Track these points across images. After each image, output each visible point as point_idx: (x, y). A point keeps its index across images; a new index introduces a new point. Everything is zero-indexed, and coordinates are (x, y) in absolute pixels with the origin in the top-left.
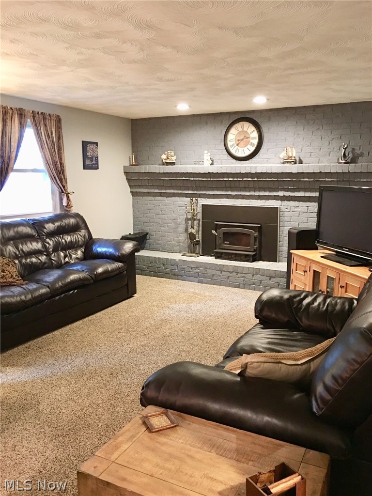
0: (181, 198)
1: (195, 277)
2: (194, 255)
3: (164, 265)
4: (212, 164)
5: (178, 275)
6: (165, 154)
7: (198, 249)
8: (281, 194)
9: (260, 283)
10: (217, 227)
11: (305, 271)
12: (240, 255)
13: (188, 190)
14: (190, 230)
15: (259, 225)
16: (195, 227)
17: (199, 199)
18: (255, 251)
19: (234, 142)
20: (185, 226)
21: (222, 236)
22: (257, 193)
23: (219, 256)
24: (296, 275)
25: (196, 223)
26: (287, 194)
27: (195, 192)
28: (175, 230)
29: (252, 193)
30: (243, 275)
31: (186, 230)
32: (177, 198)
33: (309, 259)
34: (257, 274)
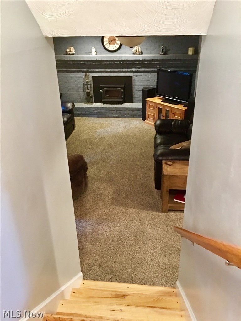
0: (79, 73)
1: (95, 115)
2: (90, 103)
3: (77, 110)
4: (96, 54)
5: (86, 115)
6: (68, 49)
7: (91, 100)
8: (133, 69)
9: (129, 114)
10: (102, 88)
11: (154, 108)
12: (116, 101)
13: (84, 69)
14: (87, 91)
15: (124, 86)
16: (89, 89)
17: (90, 73)
18: (122, 99)
19: (107, 42)
20: (83, 88)
21: (105, 93)
22: (121, 70)
23: (104, 103)
24: (149, 110)
25: (89, 86)
26: (136, 69)
27: (88, 70)
28: (77, 91)
29: (119, 70)
30: (120, 111)
31: (84, 91)
32: (77, 73)
33: (156, 103)
34: (127, 110)
